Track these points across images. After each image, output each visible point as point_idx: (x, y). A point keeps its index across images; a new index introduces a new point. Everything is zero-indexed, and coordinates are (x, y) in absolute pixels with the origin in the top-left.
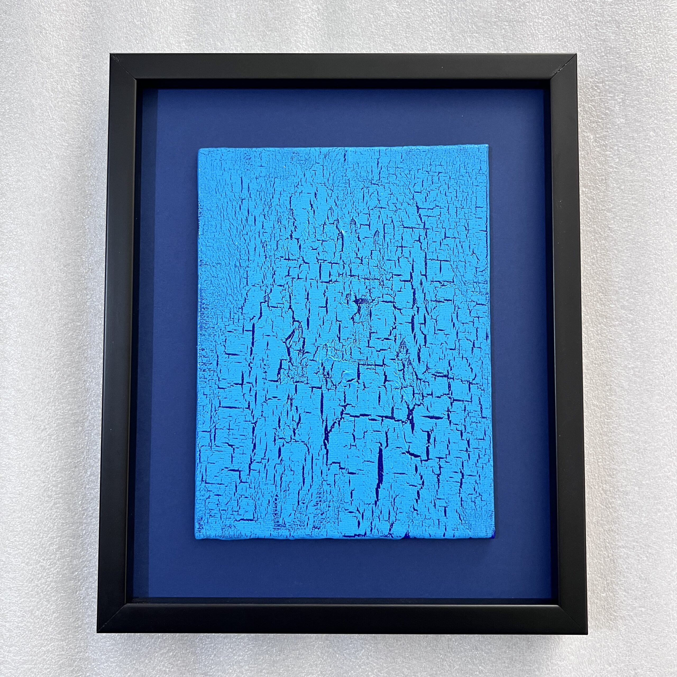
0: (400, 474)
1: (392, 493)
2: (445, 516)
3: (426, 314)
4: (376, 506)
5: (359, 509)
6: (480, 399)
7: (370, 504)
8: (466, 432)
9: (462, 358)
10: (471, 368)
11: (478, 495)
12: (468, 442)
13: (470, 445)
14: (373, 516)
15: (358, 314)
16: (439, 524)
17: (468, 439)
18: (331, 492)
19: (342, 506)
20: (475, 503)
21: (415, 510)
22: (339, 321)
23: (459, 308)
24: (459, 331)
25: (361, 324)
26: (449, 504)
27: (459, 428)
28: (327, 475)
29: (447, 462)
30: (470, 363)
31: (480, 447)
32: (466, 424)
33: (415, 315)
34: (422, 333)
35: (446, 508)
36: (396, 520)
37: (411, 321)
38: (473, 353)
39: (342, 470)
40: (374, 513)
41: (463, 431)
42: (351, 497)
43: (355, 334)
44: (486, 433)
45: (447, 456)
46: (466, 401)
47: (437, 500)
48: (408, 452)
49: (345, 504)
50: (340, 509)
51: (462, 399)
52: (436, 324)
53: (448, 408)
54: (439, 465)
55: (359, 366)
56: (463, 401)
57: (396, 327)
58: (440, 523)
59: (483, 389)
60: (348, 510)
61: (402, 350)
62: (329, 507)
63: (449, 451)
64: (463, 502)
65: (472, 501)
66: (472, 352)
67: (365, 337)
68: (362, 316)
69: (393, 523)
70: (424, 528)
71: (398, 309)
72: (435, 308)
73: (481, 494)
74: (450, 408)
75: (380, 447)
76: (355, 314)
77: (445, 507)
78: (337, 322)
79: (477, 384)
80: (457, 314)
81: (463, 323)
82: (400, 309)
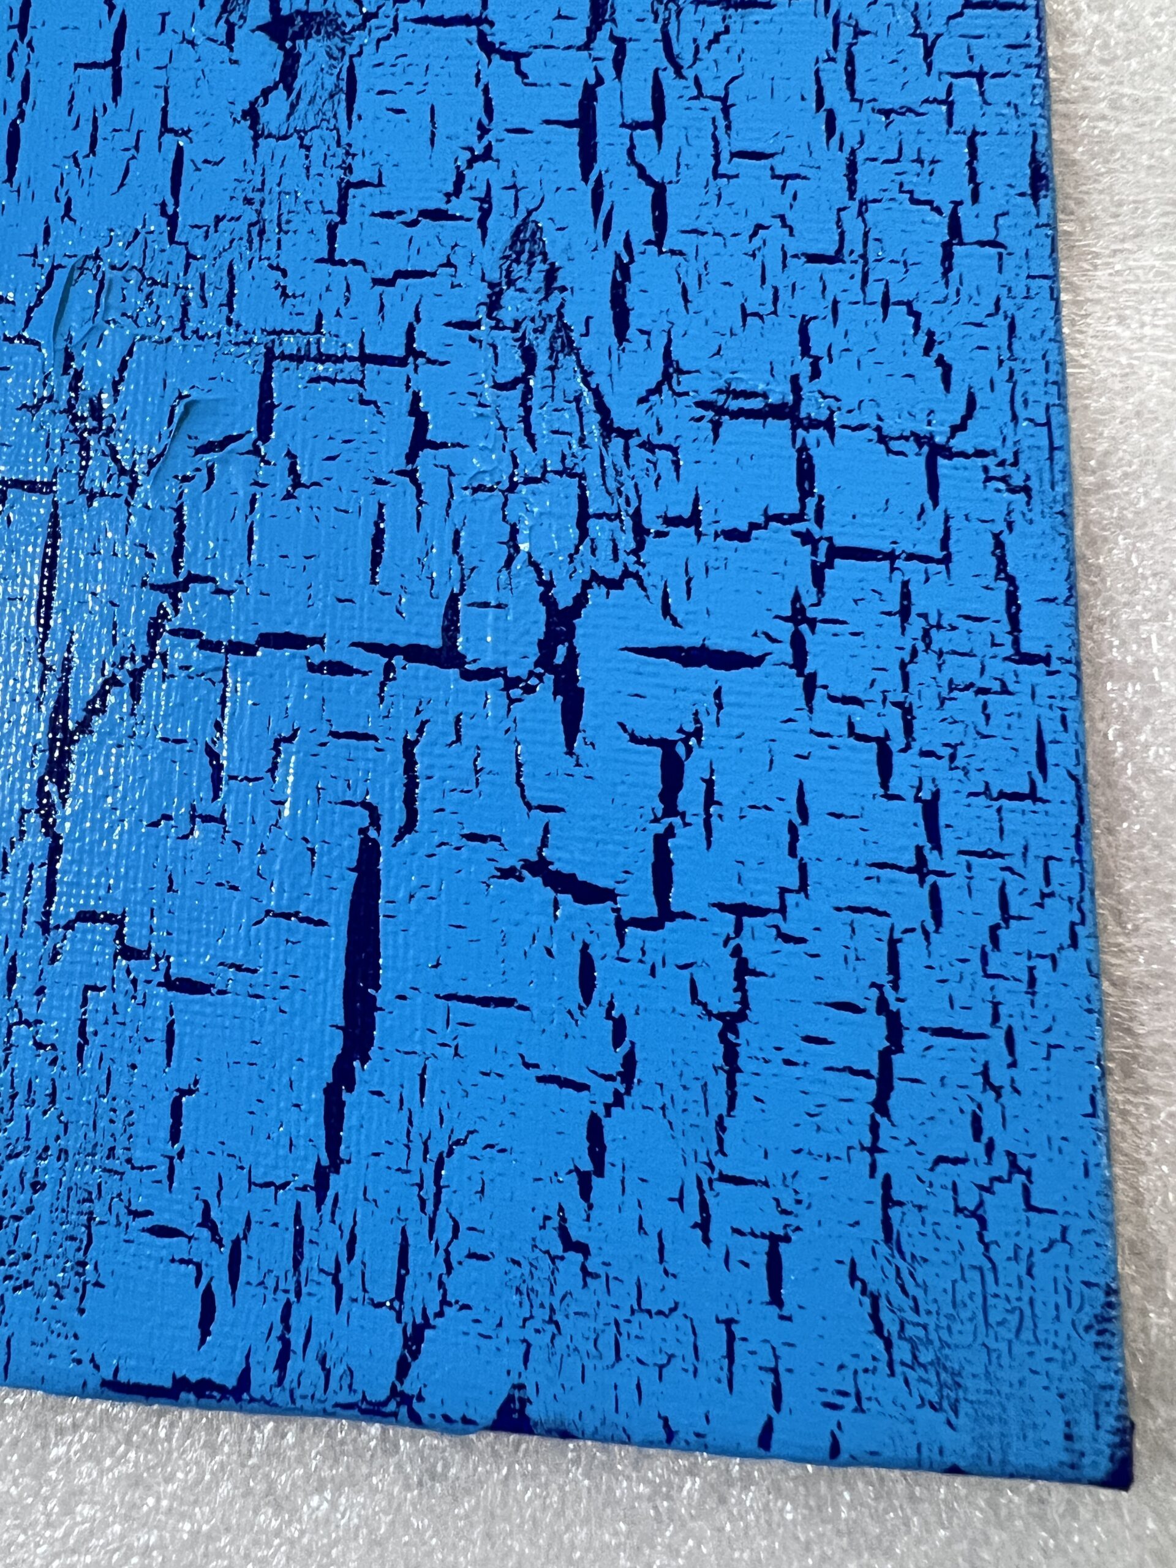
0: (485, 1002)
1: (426, 1120)
2: (776, 1299)
3: (668, 77)
4: (320, 1202)
5: (213, 1214)
6: (999, 544)
7: (284, 1186)
8: (916, 747)
9: (886, 303)
10: (940, 361)
11: (1001, 1166)
12: (930, 810)
13: (945, 835)
14: (297, 1263)
15: (281, 92)
16: (730, 1356)
17: (926, 795)
18: (53, 1096)
19: (112, 1185)
20: (983, 1223)
21: (569, 1244)
22: (175, 132)
23: (858, 32)
24: (860, 156)
25: (294, 140)
26: (805, 1218)
27: (868, 721)
28: (41, 991)
29: (787, 938)
30: (931, 334)
31: (1012, 845)
32: (913, 699)
33: (600, 81)
34: (642, 173)
35: (783, 1247)
36: (444, 1302)
37: (574, 114)
38: (953, 276)
39: (133, 963)
40: (307, 1248)
41: (897, 742)
42: (175, 1136)
43: (257, 196)
44: (1051, 759)
45: (790, 899)
46: (911, 557)
47: (717, 1185)
48: (539, 867)
49: (131, 1175)
50: (99, 1209)
51: (886, 547)
52: (721, 123)
53: (797, 598)
54: (737, 952)
55: (268, 369)
56: (891, 557)
57: (489, 148)
58: (738, 1346)
59: (1017, 480)
60: (148, 1213)
61: (520, 270)
62: (37, 1186)
63: (803, 868)
64: (895, 1213)
65: (959, 1210)
66: (947, 271)
67: (315, 207)
68: (305, 98)
69: (427, 1324)
70: (626, 1374)
71: (507, 56)
72: (716, 39)
73: (1023, 1162)
74: (809, 597)
75: (363, 831)
76: (266, 93)
77: (775, 1240)
78: (168, 138)
79: (980, 453)
80: (851, 60)
81: (887, 113)
82: (515, 57)
